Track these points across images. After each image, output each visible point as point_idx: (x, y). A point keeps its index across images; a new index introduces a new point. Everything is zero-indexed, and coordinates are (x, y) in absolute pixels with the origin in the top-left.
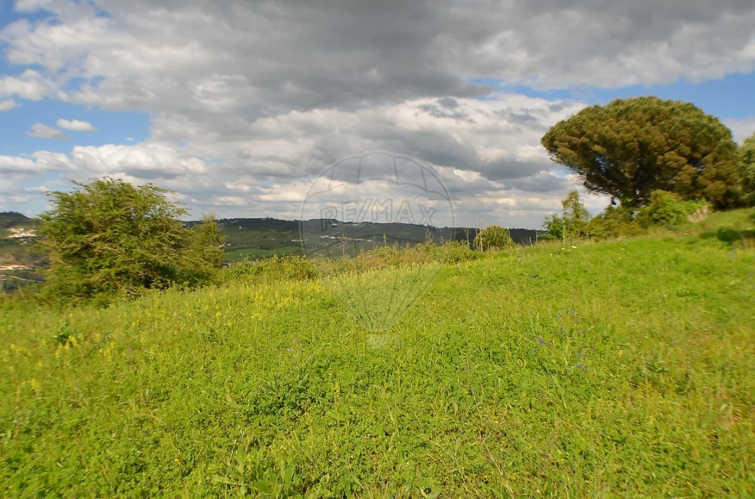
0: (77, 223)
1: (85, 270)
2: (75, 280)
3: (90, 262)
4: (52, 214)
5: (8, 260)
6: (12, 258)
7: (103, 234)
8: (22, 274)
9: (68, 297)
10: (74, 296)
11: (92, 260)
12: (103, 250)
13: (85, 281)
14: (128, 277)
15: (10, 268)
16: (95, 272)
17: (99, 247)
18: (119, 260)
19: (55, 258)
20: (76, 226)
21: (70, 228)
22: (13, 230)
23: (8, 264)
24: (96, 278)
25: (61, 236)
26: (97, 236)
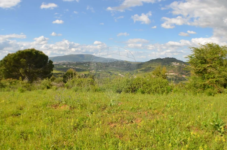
0: (201, 59)
1: (203, 78)
2: (200, 82)
3: (206, 75)
4: (193, 55)
5: (171, 72)
6: (173, 71)
7: (211, 64)
8: (175, 76)
9: (197, 88)
10: (199, 89)
11: (207, 75)
12: (211, 71)
13: (203, 83)
14: (219, 83)
15: (172, 74)
16: (207, 80)
17: (209, 70)
18: (216, 76)
19: (192, 72)
20: (201, 61)
21: (199, 61)
22: (173, 63)
23: (171, 73)
24: (207, 82)
25: (196, 65)
26: (208, 65)
